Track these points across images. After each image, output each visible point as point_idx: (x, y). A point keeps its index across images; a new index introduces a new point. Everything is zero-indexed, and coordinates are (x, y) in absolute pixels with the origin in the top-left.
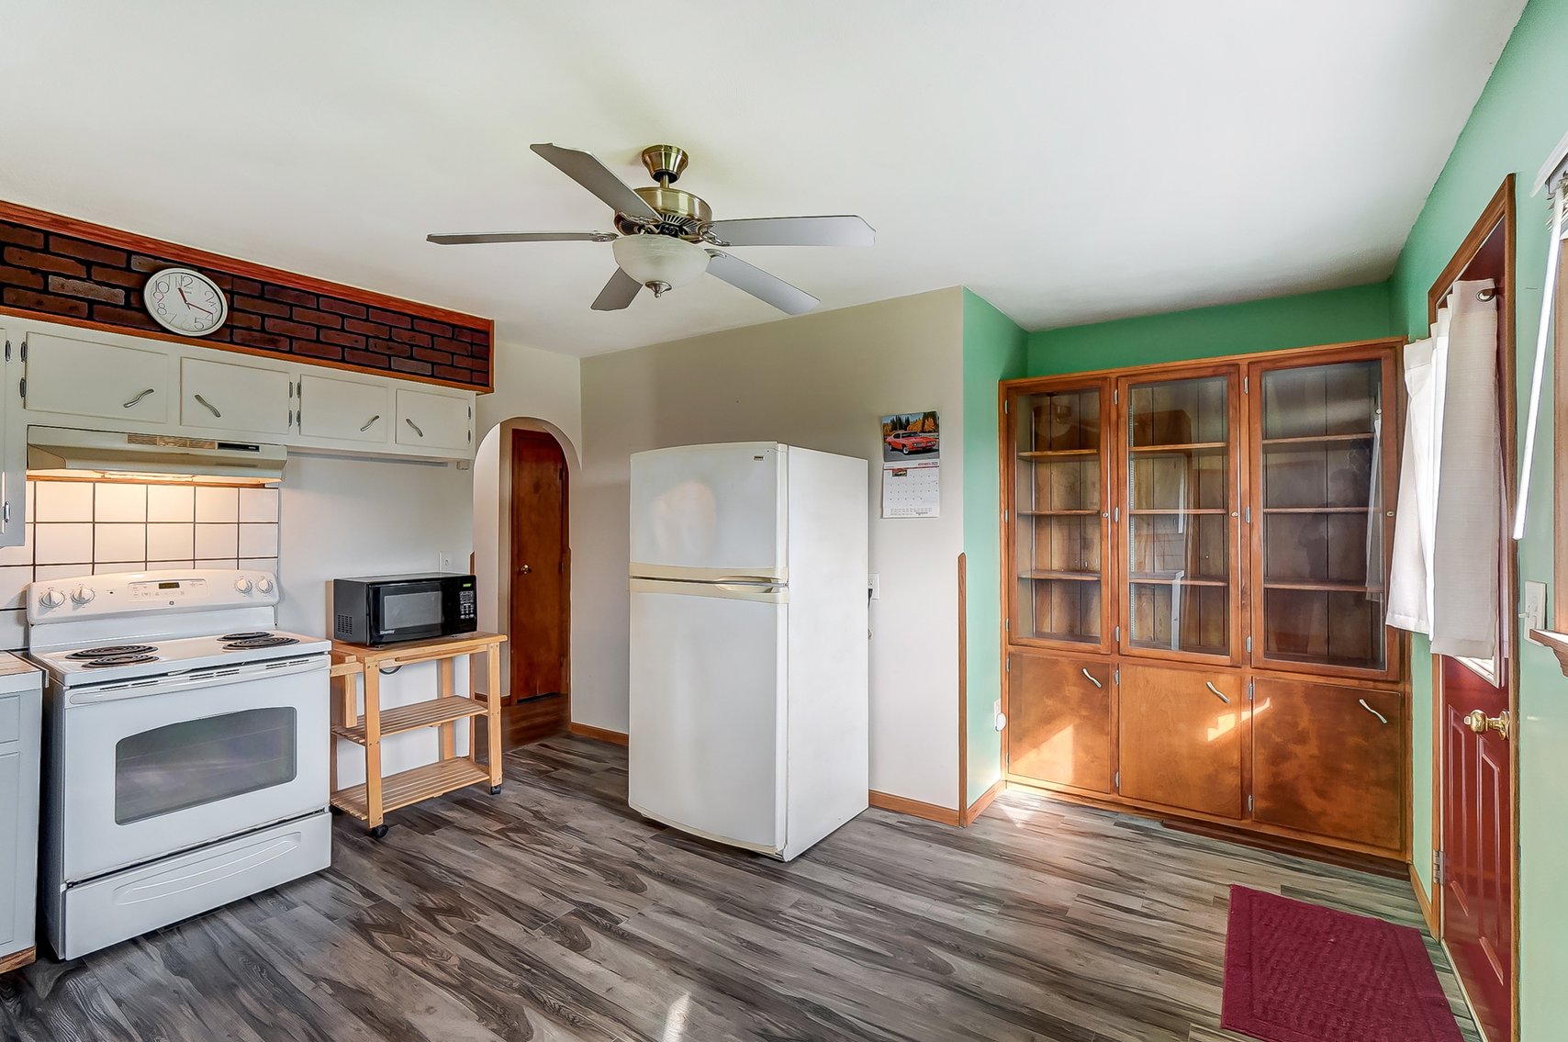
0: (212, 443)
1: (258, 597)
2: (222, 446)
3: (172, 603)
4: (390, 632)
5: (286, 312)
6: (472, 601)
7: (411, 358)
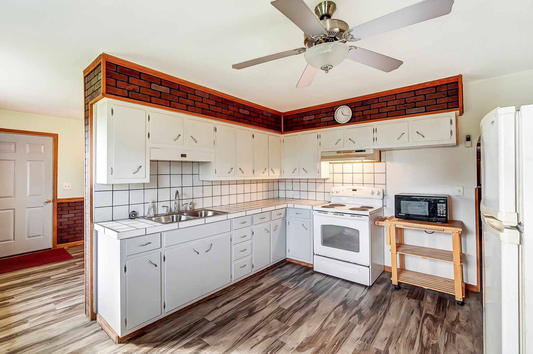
0: (353, 151)
1: (375, 195)
2: (356, 151)
3: (354, 195)
4: (403, 214)
5: (368, 107)
6: (444, 209)
7: (415, 107)
